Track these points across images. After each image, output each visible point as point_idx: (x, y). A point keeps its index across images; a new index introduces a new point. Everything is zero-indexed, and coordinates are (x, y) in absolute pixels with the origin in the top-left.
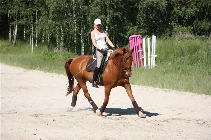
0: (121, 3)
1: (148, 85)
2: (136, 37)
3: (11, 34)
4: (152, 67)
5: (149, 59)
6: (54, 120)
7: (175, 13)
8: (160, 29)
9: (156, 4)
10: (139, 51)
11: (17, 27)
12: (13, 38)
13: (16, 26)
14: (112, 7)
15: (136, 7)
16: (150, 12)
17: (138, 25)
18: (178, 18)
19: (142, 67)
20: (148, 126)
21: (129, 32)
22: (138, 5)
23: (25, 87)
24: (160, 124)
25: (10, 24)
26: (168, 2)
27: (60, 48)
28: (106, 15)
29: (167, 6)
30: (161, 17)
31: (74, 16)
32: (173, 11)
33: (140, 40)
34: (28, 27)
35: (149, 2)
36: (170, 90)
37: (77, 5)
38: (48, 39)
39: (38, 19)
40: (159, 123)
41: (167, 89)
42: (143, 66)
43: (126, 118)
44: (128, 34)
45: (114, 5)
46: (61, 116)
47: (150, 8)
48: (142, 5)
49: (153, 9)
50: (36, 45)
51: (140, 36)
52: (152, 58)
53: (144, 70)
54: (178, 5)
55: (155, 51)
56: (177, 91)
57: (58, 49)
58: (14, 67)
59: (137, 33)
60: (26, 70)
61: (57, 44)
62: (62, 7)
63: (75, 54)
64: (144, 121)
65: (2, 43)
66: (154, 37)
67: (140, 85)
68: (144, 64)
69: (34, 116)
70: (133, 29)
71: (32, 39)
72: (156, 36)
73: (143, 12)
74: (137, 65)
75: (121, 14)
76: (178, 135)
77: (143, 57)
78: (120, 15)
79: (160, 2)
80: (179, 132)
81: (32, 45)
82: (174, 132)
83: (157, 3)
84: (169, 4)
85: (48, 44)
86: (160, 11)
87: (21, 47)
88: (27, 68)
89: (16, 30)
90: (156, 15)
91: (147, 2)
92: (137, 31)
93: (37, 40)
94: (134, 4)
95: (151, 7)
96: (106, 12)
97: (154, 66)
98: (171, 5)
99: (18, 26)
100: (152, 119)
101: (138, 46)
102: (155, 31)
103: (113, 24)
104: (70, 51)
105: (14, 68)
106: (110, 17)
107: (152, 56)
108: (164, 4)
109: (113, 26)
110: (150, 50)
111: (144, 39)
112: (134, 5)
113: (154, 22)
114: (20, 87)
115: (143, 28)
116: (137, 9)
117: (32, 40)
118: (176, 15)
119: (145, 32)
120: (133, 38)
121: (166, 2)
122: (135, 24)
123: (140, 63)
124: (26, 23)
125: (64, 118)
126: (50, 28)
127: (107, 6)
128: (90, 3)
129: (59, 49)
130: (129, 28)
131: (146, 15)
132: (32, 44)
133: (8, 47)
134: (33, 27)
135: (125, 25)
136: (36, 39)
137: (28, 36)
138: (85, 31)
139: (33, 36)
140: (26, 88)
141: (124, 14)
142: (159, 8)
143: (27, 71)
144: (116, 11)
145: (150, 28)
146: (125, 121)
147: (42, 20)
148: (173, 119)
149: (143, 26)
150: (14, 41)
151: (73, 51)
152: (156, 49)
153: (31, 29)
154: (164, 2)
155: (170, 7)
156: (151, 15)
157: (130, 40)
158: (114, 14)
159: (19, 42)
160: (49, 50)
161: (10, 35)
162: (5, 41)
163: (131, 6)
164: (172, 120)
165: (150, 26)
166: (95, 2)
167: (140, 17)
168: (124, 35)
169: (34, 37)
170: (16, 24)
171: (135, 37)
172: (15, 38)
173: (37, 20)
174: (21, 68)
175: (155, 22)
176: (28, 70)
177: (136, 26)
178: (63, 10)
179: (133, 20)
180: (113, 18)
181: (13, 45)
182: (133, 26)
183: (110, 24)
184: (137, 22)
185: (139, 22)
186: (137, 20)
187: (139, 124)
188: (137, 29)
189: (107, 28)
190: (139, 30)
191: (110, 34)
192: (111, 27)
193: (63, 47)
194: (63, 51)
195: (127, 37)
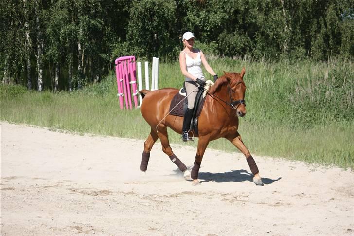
0: (102, 6)
2: (127, 60)
7: (189, 20)
8: (164, 46)
9: (158, 5)
10: (131, 83)
14: (86, 10)
15: (126, 11)
16: (148, 20)
17: (130, 40)
18: (194, 28)
19: (136, 109)
20: (145, 205)
21: (115, 52)
22: (129, 7)
24: (164, 201)
26: (177, 3)
27: (4, 79)
28: (78, 24)
29: (177, 10)
30: (167, 27)
31: (26, 25)
32: (187, 17)
33: (132, 64)
35: (148, 2)
36: (181, 145)
37: (30, 8)
40: (163, 199)
41: (175, 145)
43: (109, 192)
44: (113, 56)
45: (90, 8)
47: (149, 13)
48: (136, 9)
49: (154, 14)
51: (133, 59)
54: (194, 7)
55: (156, 82)
56: (192, 148)
59: (127, 53)
62: (5, 12)
63: (28, 87)
64: (139, 197)
66: (155, 60)
67: (132, 138)
70: (121, 46)
72: (158, 58)
73: (138, 20)
74: (129, 105)
75: (102, 22)
76: (193, 219)
78: (101, 24)
79: (166, 4)
80: (194, 214)
82: (188, 214)
83: (160, 5)
84: (180, 6)
86: (165, 18)
90: (159, 24)
91: (144, 3)
92: (129, 51)
94: (123, 7)
95: (150, 12)
96: (77, 18)
98: (183, 8)
100: (151, 193)
101: (130, 73)
102: (156, 50)
103: (90, 39)
104: (19, 83)
106: (83, 26)
108: (172, 6)
109: (90, 43)
110: (149, 82)
111: (139, 64)
112: (123, 8)
113: (155, 35)
115: (137, 45)
116: (127, 14)
118: (191, 24)
119: (141, 52)
120: (121, 61)
121: (175, 3)
122: (124, 39)
123: (133, 103)
125: (8, 192)
127: (79, 10)
128: (51, 5)
129: (2, 80)
130: (115, 45)
131: (142, 25)
135: (110, 40)
138: (44, 50)
141: (106, 23)
142: (163, 12)
144: (94, 17)
145: (149, 45)
146: (109, 196)
148: (185, 193)
149: (137, 41)
151: (25, 84)
152: (158, 80)
154: (172, 3)
155: (181, 11)
156: (151, 24)
157: (116, 65)
158: (90, 22)
163: (118, 10)
164: (184, 195)
165: (148, 43)
166: (59, 4)
167: (133, 28)
168: (106, 57)
171: (124, 60)
175: (157, 36)
177: (126, 41)
178: (8, 16)
179: (121, 33)
180: (89, 28)
182: (121, 42)
183: (84, 38)
184: (127, 36)
185: (131, 35)
186: (128, 32)
187: (131, 202)
188: (128, 46)
189: (79, 45)
190: (132, 48)
191: (84, 55)
192: (86, 44)
193: (8, 76)
194: (8, 83)
195: (111, 60)
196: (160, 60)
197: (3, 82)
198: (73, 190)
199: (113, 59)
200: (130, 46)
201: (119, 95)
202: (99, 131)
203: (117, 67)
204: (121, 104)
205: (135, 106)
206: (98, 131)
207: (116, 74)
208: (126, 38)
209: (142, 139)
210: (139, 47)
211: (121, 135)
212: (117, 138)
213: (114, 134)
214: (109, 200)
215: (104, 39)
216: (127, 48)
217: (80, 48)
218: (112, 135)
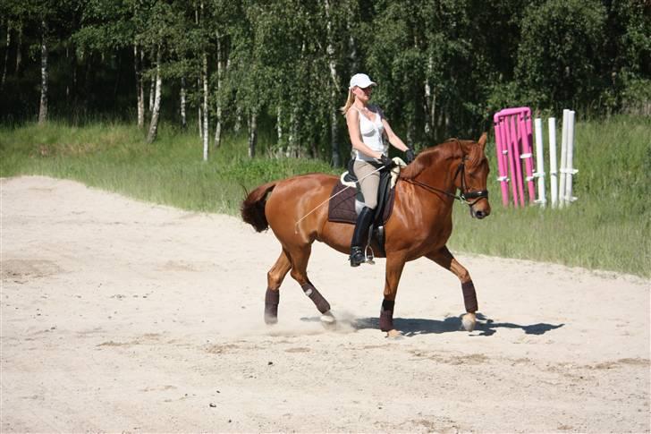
0: (469, 15)
1: (550, 258)
2: (515, 114)
3: (143, 106)
4: (561, 206)
5: (553, 179)
6: (271, 363)
7: (629, 41)
8: (584, 89)
9: (573, 14)
10: (522, 157)
11: (161, 86)
12: (147, 118)
13: (159, 83)
14: (440, 23)
15: (514, 25)
16: (554, 40)
17: (520, 78)
18: (640, 56)
19: (531, 205)
20: (551, 384)
21: (493, 100)
22: (520, 17)
23: (185, 265)
24: (586, 376)
25: (140, 77)
26: (609, 10)
27: (289, 148)
28: (424, 48)
29: (608, 22)
30: (589, 54)
31: (330, 50)
32: (626, 35)
33: (526, 123)
34: (192, 85)
35: (554, 8)
36: (616, 273)
37: (337, 18)
38: (251, 121)
39: (224, 61)
40: (583, 372)
41: (606, 272)
42: (536, 201)
43: (484, 358)
44: (490, 107)
45: (447, 18)
46: (290, 351)
47: (557, 29)
48: (532, 18)
49: (564, 31)
50: (217, 139)
51: (526, 112)
52: (562, 176)
53: (540, 212)
54: (641, 17)
55: (570, 155)
56: (637, 278)
57: (281, 149)
58: (153, 204)
59: (515, 102)
60: (187, 213)
61: (280, 135)
62: (292, 26)
63: (333, 165)
64: (539, 369)
65: (117, 132)
66: (568, 115)
67: (526, 258)
68: (537, 196)
69: (210, 352)
70: (505, 89)
71: (206, 120)
72: (573, 112)
73: (535, 40)
74: (519, 198)
75: (469, 44)
76: (640, 411)
77: (534, 174)
78: (467, 48)
79: (587, 11)
80: (642, 402)
81: (206, 139)
82: (629, 400)
83: (577, 14)
84: (613, 15)
85: (253, 135)
86: (586, 37)
87: (171, 143)
88: (189, 208)
89: (158, 94)
90: (575, 48)
91: (547, 10)
92: (518, 98)
93: (219, 125)
94: (508, 16)
95: (558, 26)
96: (424, 38)
97: (567, 203)
98: (619, 20)
99: (164, 82)
100: (561, 362)
101: (521, 140)
102: (570, 98)
103: (447, 76)
104: (317, 157)
105: (153, 207)
106: (435, 53)
107: (562, 170)
108: (598, 14)
109: (446, 83)
110: (557, 155)
111: (538, 122)
112: (509, 19)
113: (567, 68)
114: (170, 265)
115: (533, 87)
116: (515, 30)
117: (206, 124)
118: (633, 49)
119: (542, 99)
120: (505, 116)
121: (604, 9)
122: (509, 77)
123: (527, 193)
124: (187, 74)
125: (299, 356)
126: (257, 87)
127: (427, 23)
128: (375, 14)
129: (285, 150)
130: (492, 86)
131: (543, 50)
132: (206, 135)
133: (134, 145)
134: (208, 84)
135: (483, 78)
136: (216, 120)
137: (193, 110)
139: (209, 112)
140: (185, 268)
141: (476, 44)
142: (583, 26)
143: (191, 216)
144: (454, 36)
145: (555, 88)
146: (483, 366)
147: (236, 65)
148: (625, 361)
149: (534, 80)
150: (153, 127)
151: (327, 157)
152: (574, 151)
153: (203, 92)
154: (599, 10)
155: (615, 25)
156: (559, 49)
157: (496, 124)
158: (447, 46)
159: (168, 127)
160: (253, 153)
161: (139, 109)
162: (125, 127)
163: (499, 23)
164: (622, 364)
165: (554, 83)
166: (390, 11)
167: (526, 55)
168: (476, 110)
169: (212, 114)
170: (158, 77)
171: (511, 115)
172: (154, 116)
173: (219, 64)
174: (172, 209)
175: (571, 70)
176: (192, 212)
177: (513, 80)
178: (296, 34)
179: (505, 65)
180: (445, 57)
181: (150, 138)
182: (503, 81)
183: (437, 75)
184: (516, 70)
185: (523, 69)
186: (517, 63)
187: (524, 377)
188: (518, 89)
189: (427, 87)
190: (524, 93)
191: (436, 106)
192: (440, 85)
193: (296, 143)
194: (297, 156)
195: (486, 115)
196: (576, 116)
197: (288, 154)
198: (417, 353)
199: (489, 112)
200: (521, 90)
201: (501, 179)
202: (465, 246)
203: (497, 127)
204: (504, 195)
205: (531, 200)
206: (462, 246)
207: (495, 141)
208: (513, 74)
209: (544, 261)
210: (537, 91)
211: (505, 253)
212: (497, 258)
213: (492, 251)
214: (483, 374)
215: (474, 76)
216: (516, 92)
217: (428, 92)
218: (487, 253)
